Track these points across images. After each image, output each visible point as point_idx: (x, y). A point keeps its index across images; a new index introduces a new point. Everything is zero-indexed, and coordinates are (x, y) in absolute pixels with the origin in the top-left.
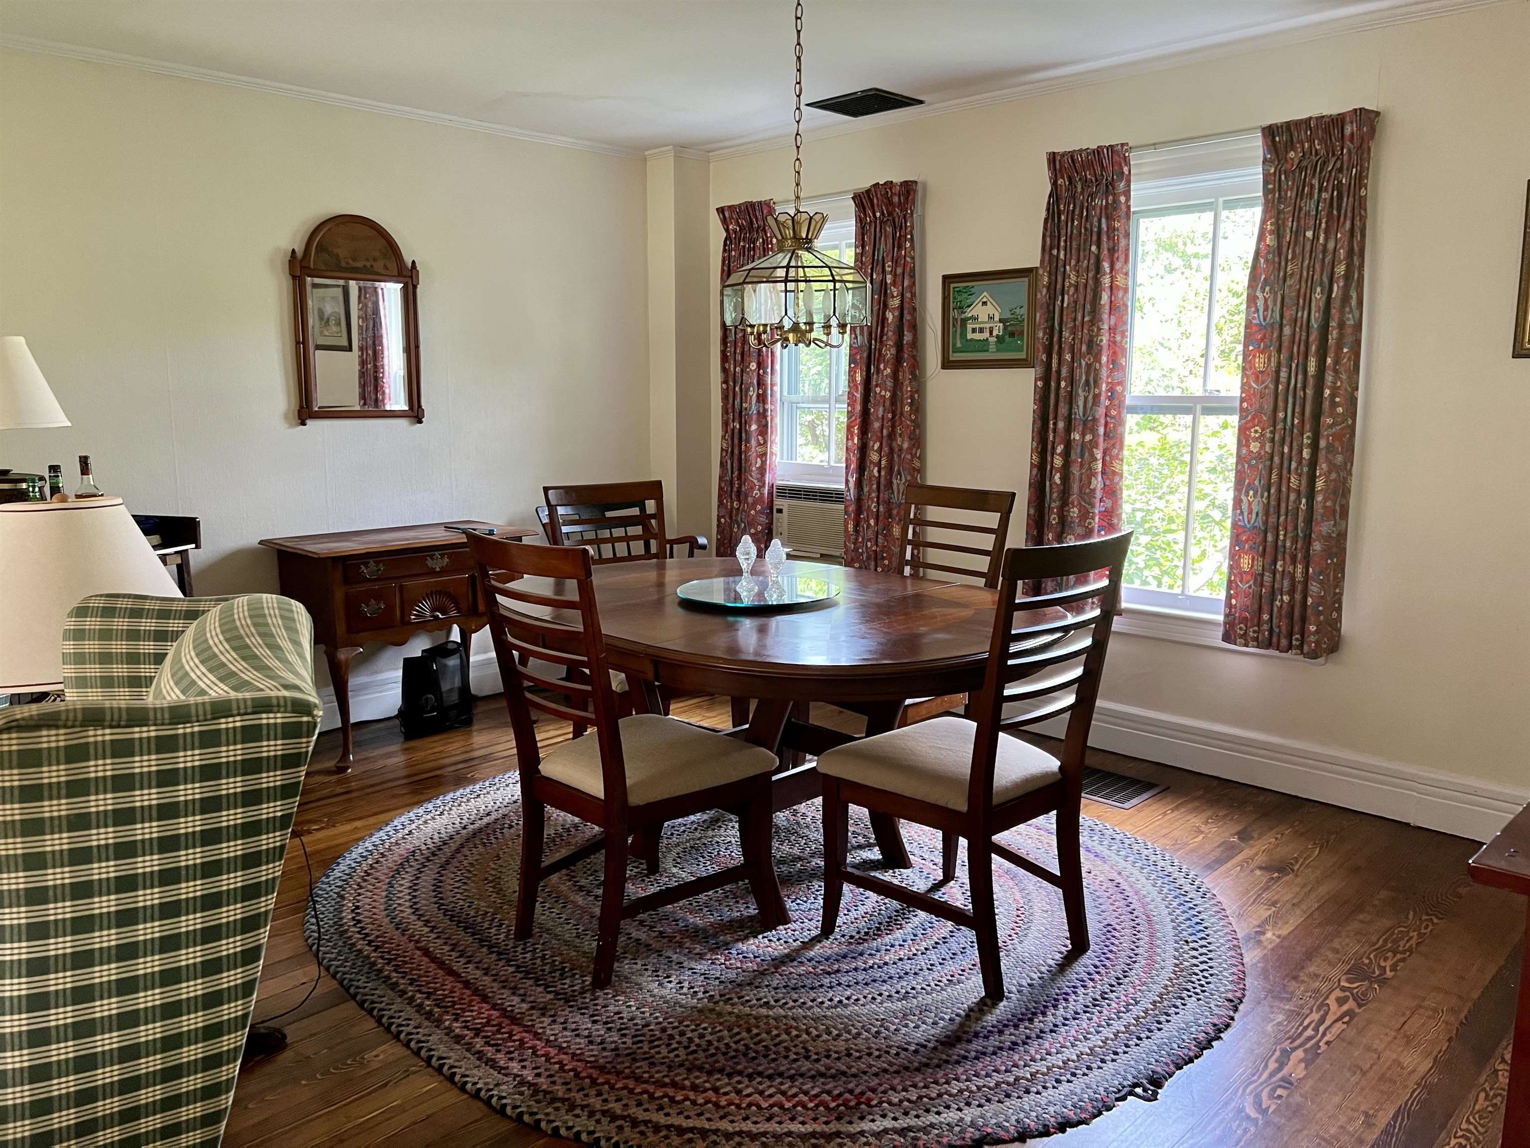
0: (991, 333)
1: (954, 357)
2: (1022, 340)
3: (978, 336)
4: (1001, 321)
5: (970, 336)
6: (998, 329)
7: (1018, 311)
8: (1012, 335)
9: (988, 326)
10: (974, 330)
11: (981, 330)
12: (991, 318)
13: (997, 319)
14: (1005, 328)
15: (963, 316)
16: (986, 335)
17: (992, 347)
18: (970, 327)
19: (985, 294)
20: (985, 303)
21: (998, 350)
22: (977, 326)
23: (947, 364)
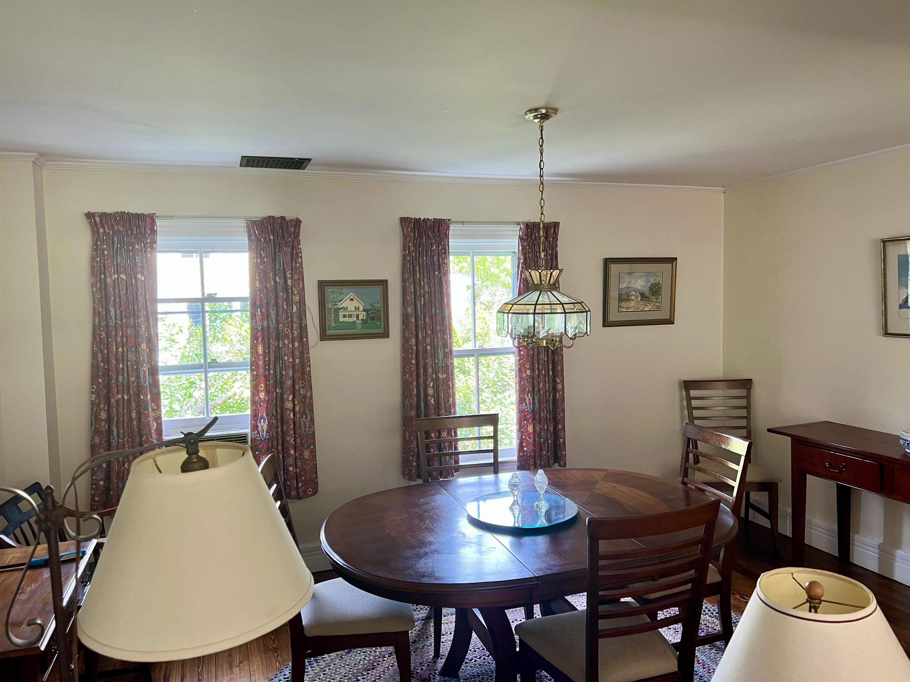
0: (358, 317)
1: (330, 332)
2: (380, 322)
3: (347, 320)
4: (364, 310)
5: (341, 319)
6: (363, 315)
7: (376, 305)
8: (373, 319)
9: (355, 313)
10: (344, 316)
11: (350, 316)
12: (357, 309)
13: (361, 309)
14: (368, 314)
15: (336, 307)
16: (354, 319)
17: (359, 327)
18: (341, 314)
19: (352, 293)
20: (352, 300)
21: (363, 328)
22: (347, 314)
23: (324, 336)
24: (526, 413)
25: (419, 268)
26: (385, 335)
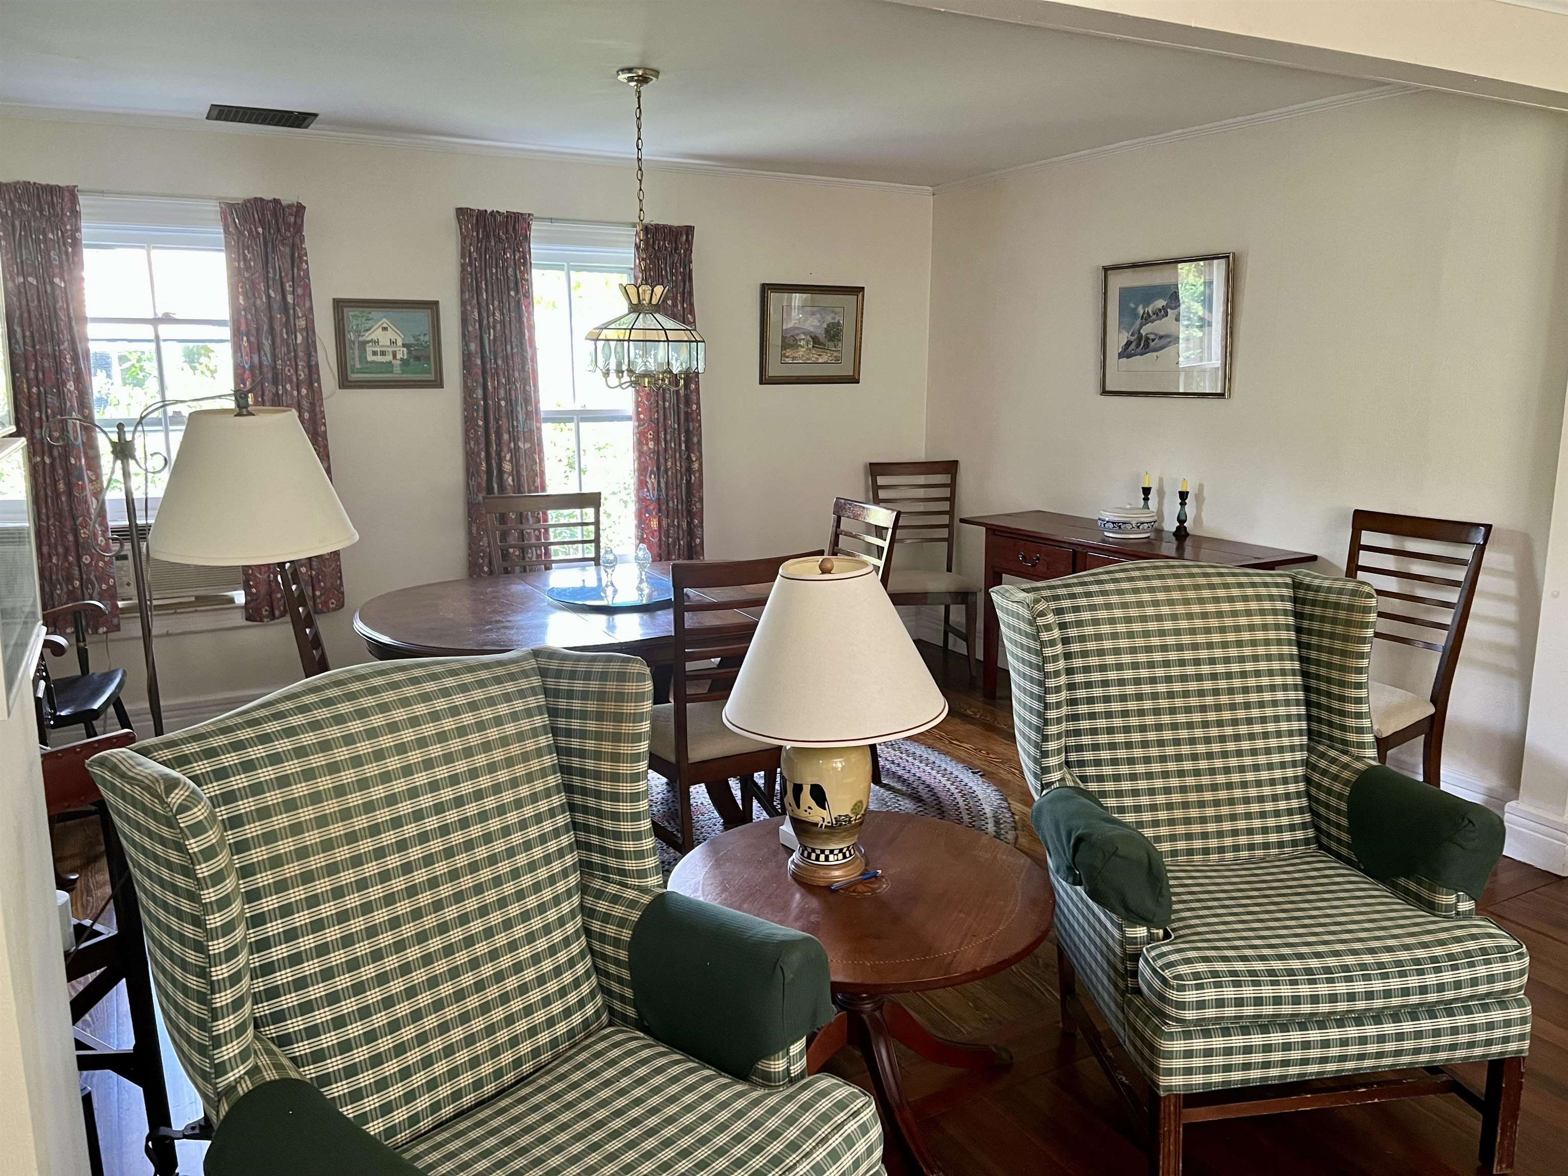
0: (394, 356)
1: (353, 377)
2: (429, 364)
3: (379, 358)
4: (404, 345)
5: (370, 358)
6: (402, 353)
7: (422, 338)
8: (417, 358)
9: (390, 349)
10: (375, 353)
11: (383, 353)
12: (393, 343)
13: (400, 343)
14: (409, 353)
15: (361, 339)
16: (389, 358)
17: (397, 370)
18: (369, 349)
19: (385, 320)
20: (385, 329)
21: (403, 372)
22: (379, 350)
23: (345, 383)
24: (648, 503)
25: (486, 285)
26: (437, 383)
